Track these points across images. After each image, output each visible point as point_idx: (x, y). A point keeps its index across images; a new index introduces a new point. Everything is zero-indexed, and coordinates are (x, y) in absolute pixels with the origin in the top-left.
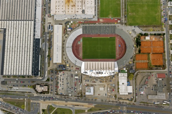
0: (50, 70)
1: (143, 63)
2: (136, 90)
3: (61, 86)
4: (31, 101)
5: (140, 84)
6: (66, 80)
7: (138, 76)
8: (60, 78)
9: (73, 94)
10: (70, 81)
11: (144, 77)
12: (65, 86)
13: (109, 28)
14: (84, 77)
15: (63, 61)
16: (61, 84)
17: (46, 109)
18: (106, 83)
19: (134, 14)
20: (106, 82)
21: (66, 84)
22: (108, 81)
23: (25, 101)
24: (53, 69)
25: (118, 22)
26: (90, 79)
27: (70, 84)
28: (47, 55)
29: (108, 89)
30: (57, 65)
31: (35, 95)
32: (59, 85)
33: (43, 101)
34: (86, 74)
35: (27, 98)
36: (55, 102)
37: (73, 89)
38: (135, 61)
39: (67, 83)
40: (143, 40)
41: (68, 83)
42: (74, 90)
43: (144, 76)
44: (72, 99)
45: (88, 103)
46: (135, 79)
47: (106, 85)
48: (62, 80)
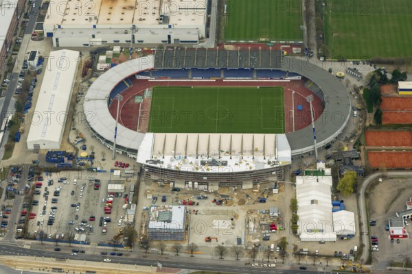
0: (11, 166)
1: (396, 153)
2: (372, 228)
3: (44, 213)
5: (386, 211)
6: (70, 196)
7: (378, 188)
8: (46, 188)
9: (92, 237)
10: (87, 202)
11: (403, 189)
12: (63, 215)
13: (258, 56)
14: (148, 187)
15: (65, 144)
16: (45, 208)
18: (243, 207)
19: (353, 35)
20: (242, 202)
21: (68, 206)
22: (251, 202)
24: (23, 165)
25: (295, 52)
26: (174, 195)
27: (86, 208)
29: (252, 225)
32: (38, 210)
34: (158, 165)
36: (9, 261)
37: (97, 221)
38: (362, 147)
39: (73, 206)
40: (391, 95)
41: (76, 203)
43: (400, 188)
44: (88, 252)
46: (366, 195)
47: (242, 214)
48: (51, 196)
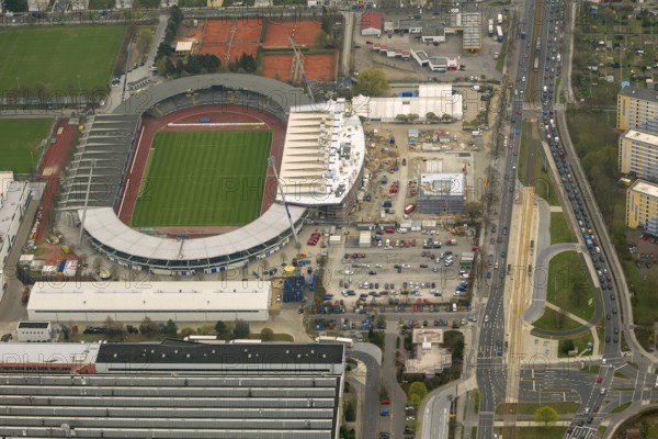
4: (511, 400)
5: (411, 71)
6: (378, 276)
17: (557, 341)
18: (402, 154)
21: (401, 275)
23: (514, 427)
24: (304, 322)
27: (402, 261)
28: (215, 337)
30: (282, 308)
31: (468, 384)
32: (408, 299)
33: (507, 355)
35: (491, 416)
36: (514, 312)
39: (399, 271)
41: (394, 270)
42: (438, 247)
45: (515, 206)
48: (378, 291)
